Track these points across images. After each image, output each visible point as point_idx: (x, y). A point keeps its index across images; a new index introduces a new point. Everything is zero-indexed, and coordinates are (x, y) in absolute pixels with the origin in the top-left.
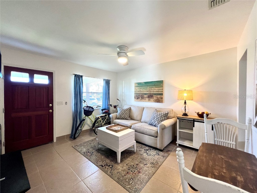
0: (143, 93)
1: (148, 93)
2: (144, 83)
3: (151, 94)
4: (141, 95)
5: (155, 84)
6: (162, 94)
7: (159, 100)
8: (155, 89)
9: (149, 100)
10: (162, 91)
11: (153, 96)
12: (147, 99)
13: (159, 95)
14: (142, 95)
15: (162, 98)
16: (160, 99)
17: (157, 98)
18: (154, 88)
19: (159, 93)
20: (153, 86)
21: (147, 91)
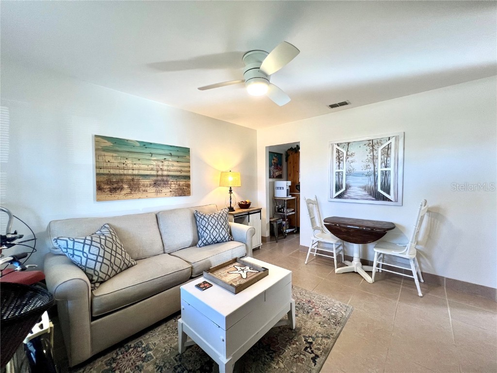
0: (136, 172)
1: (154, 173)
2: (138, 144)
3: (162, 176)
4: (130, 178)
5: (173, 153)
6: (188, 177)
7: (184, 191)
8: (173, 166)
9: (157, 192)
10: (189, 171)
11: (167, 181)
12: (152, 190)
13: (182, 180)
14: (133, 180)
15: (188, 186)
16: (184, 187)
17: (179, 185)
18: (170, 163)
19: (183, 174)
20: (167, 158)
21: (152, 169)
